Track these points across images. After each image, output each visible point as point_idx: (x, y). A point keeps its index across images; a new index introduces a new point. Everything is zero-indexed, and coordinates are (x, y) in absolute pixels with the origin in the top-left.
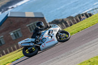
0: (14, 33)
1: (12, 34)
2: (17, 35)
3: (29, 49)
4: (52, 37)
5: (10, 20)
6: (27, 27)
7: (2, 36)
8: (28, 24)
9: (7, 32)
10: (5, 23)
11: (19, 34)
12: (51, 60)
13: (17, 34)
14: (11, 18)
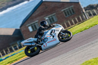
0: (49, 17)
1: (47, 19)
2: (52, 20)
3: (31, 49)
4: (53, 36)
5: (45, 5)
6: (62, 12)
7: (37, 21)
8: (63, 9)
9: (42, 16)
10: (40, 7)
11: (54, 19)
12: (85, 45)
13: (52, 18)
14: (46, 3)
